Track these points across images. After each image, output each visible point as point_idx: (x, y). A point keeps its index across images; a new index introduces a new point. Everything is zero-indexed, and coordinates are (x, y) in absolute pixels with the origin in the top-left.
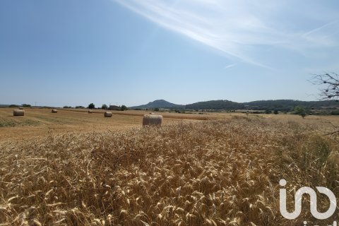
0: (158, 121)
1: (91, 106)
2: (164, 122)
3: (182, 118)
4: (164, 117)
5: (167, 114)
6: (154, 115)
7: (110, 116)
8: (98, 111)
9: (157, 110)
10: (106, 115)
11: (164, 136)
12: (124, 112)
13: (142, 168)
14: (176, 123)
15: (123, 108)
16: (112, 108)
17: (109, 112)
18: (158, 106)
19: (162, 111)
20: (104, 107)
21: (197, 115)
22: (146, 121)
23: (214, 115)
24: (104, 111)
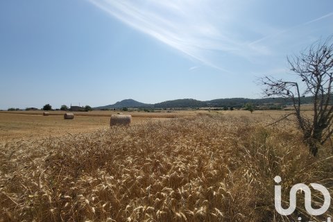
0: (127, 121)
1: (47, 108)
2: (133, 122)
3: (151, 117)
4: (133, 116)
5: (136, 113)
6: (122, 115)
7: (71, 118)
8: (56, 112)
9: (125, 110)
10: (66, 117)
11: (132, 135)
12: (89, 113)
13: (110, 171)
14: (145, 122)
15: (88, 109)
16: (73, 109)
17: (69, 114)
18: (126, 105)
19: (131, 111)
20: (64, 108)
21: (166, 113)
22: (114, 122)
23: (181, 112)
24: (64, 112)
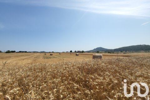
0: (100, 57)
1: (71, 52)
2: (103, 58)
4: (103, 55)
7: (78, 55)
8: (73, 53)
9: (98, 52)
10: (77, 55)
12: (83, 53)
15: (83, 52)
16: (79, 52)
17: (77, 54)
18: (99, 50)
19: (101, 53)
20: (75, 52)
21: (122, 54)
22: (94, 57)
24: (76, 53)
